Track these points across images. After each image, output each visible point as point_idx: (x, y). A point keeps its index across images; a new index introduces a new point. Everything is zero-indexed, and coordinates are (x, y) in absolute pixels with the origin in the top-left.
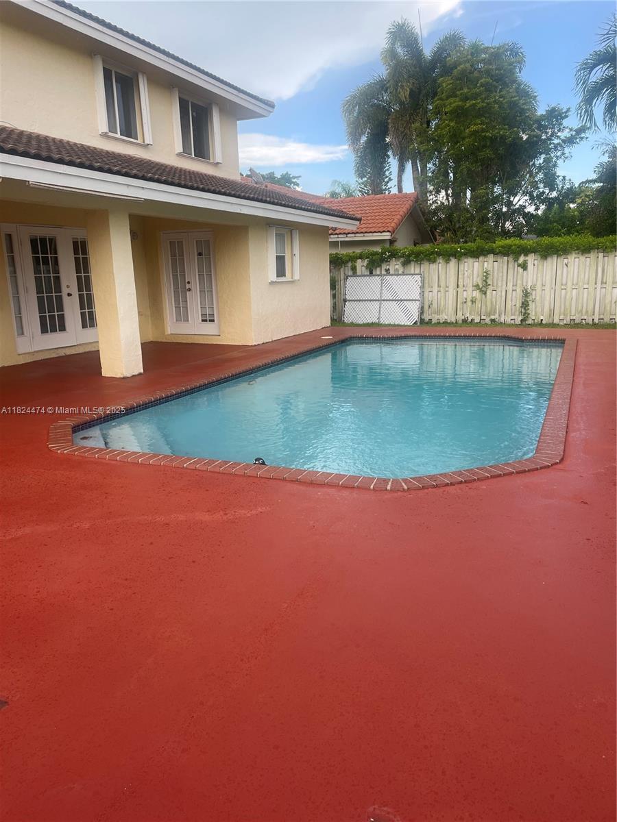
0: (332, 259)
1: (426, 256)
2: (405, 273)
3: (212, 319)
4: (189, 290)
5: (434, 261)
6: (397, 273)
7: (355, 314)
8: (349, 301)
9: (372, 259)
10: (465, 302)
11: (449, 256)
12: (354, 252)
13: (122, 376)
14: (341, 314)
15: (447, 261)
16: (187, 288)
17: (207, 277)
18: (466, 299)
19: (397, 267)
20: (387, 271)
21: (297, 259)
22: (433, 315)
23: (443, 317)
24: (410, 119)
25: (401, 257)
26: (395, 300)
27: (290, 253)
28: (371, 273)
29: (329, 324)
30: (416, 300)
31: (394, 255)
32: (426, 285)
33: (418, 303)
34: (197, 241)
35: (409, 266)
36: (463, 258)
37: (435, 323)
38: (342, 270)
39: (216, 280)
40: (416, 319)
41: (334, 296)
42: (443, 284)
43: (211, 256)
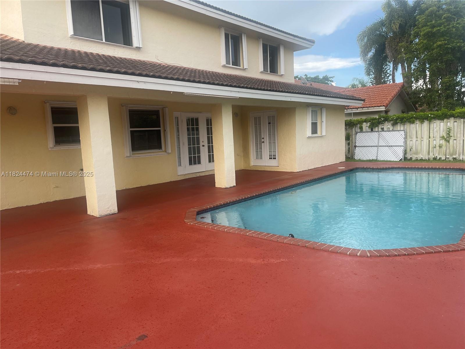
0: (347, 123)
1: (408, 119)
2: (394, 130)
3: (275, 157)
4: (263, 142)
5: (413, 123)
6: (388, 130)
7: (361, 154)
8: (358, 147)
9: (372, 122)
10: (435, 147)
11: (423, 119)
12: (361, 119)
13: (225, 187)
14: (353, 154)
15: (422, 122)
16: (262, 141)
17: (273, 135)
18: (435, 145)
19: (389, 126)
20: (383, 129)
21: (324, 124)
22: (413, 155)
23: (420, 156)
24: (400, 40)
25: (391, 120)
26: (388, 146)
27: (320, 121)
28: (372, 130)
29: (344, 160)
30: (401, 146)
31: (386, 119)
32: (408, 137)
33: (403, 148)
34: (268, 117)
35: (396, 126)
36: (432, 120)
37: (414, 160)
38: (354, 129)
39: (277, 137)
40: (402, 157)
41: (349, 144)
42: (419, 136)
43: (275, 124)
